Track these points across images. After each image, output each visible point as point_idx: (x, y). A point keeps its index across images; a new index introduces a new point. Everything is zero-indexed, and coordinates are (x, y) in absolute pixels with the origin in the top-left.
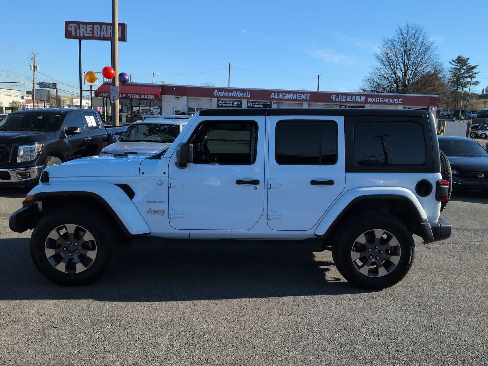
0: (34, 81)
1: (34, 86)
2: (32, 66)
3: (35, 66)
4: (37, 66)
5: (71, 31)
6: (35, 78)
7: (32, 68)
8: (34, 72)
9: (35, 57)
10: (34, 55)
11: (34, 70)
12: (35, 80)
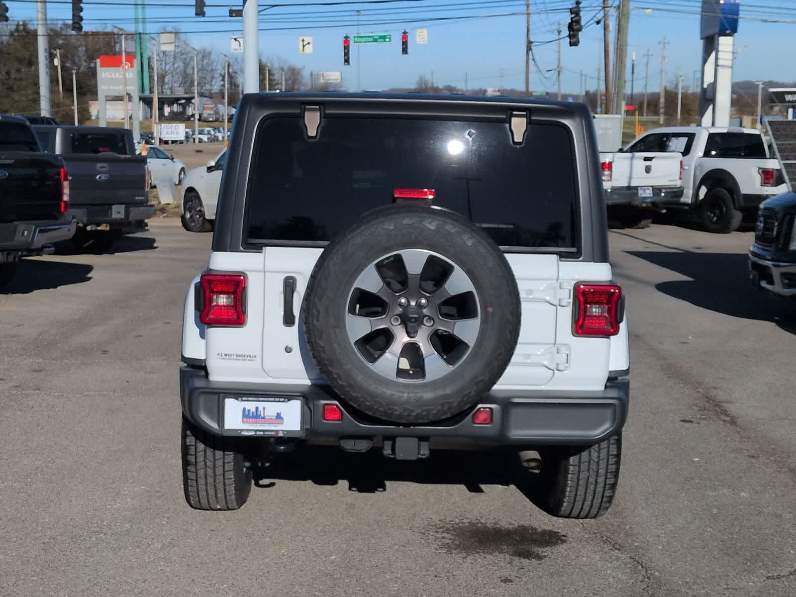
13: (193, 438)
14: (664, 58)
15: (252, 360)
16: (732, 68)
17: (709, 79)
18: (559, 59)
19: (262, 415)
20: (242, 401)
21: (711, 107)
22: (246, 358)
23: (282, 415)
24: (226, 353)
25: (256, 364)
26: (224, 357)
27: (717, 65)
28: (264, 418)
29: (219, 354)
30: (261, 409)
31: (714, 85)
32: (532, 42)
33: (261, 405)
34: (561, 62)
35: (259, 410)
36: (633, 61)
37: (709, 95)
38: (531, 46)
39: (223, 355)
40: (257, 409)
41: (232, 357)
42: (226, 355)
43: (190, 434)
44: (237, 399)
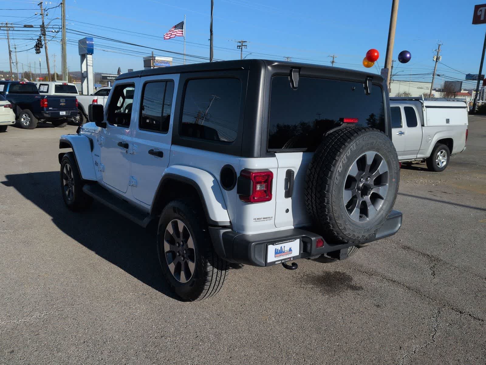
0: (434, 73)
1: (433, 78)
2: (435, 57)
3: (438, 57)
4: (439, 57)
5: (480, 16)
6: (436, 69)
7: (435, 59)
8: (436, 63)
9: (440, 48)
10: (439, 46)
11: (437, 61)
12: (435, 71)
13: (212, 267)
14: (55, 61)
15: (270, 220)
16: (92, 66)
17: (84, 69)
18: (16, 58)
19: (283, 251)
20: (276, 245)
21: (86, 80)
22: (268, 219)
23: (292, 249)
24: (258, 218)
25: (272, 222)
26: (257, 220)
27: (87, 65)
28: (284, 252)
29: (254, 219)
30: (283, 248)
31: (87, 72)
32: (12, 51)
33: (283, 245)
34: (17, 60)
35: (282, 248)
36: (40, 61)
37: (85, 75)
38: (11, 53)
39: (257, 219)
40: (281, 247)
41: (261, 220)
42: (258, 219)
43: (210, 265)
44: (273, 245)
